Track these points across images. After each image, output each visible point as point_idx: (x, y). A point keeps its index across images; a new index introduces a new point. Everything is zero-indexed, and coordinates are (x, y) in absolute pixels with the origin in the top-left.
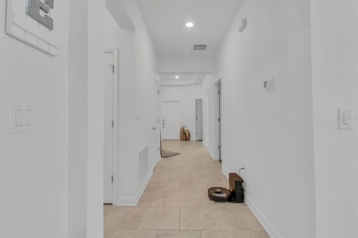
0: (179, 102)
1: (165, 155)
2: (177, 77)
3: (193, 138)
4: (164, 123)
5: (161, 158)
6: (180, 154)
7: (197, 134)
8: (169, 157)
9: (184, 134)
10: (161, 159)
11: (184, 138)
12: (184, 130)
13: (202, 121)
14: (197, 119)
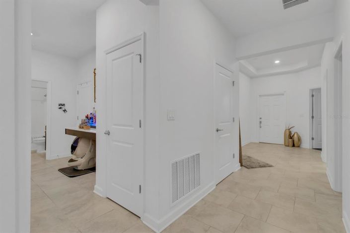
0: (283, 94)
1: (248, 163)
2: (277, 62)
3: (306, 144)
4: (261, 122)
5: (240, 167)
6: (271, 166)
7: (313, 139)
8: (253, 168)
9: (291, 137)
10: (241, 170)
11: (291, 144)
12: (290, 133)
13: (321, 121)
14: (313, 117)
